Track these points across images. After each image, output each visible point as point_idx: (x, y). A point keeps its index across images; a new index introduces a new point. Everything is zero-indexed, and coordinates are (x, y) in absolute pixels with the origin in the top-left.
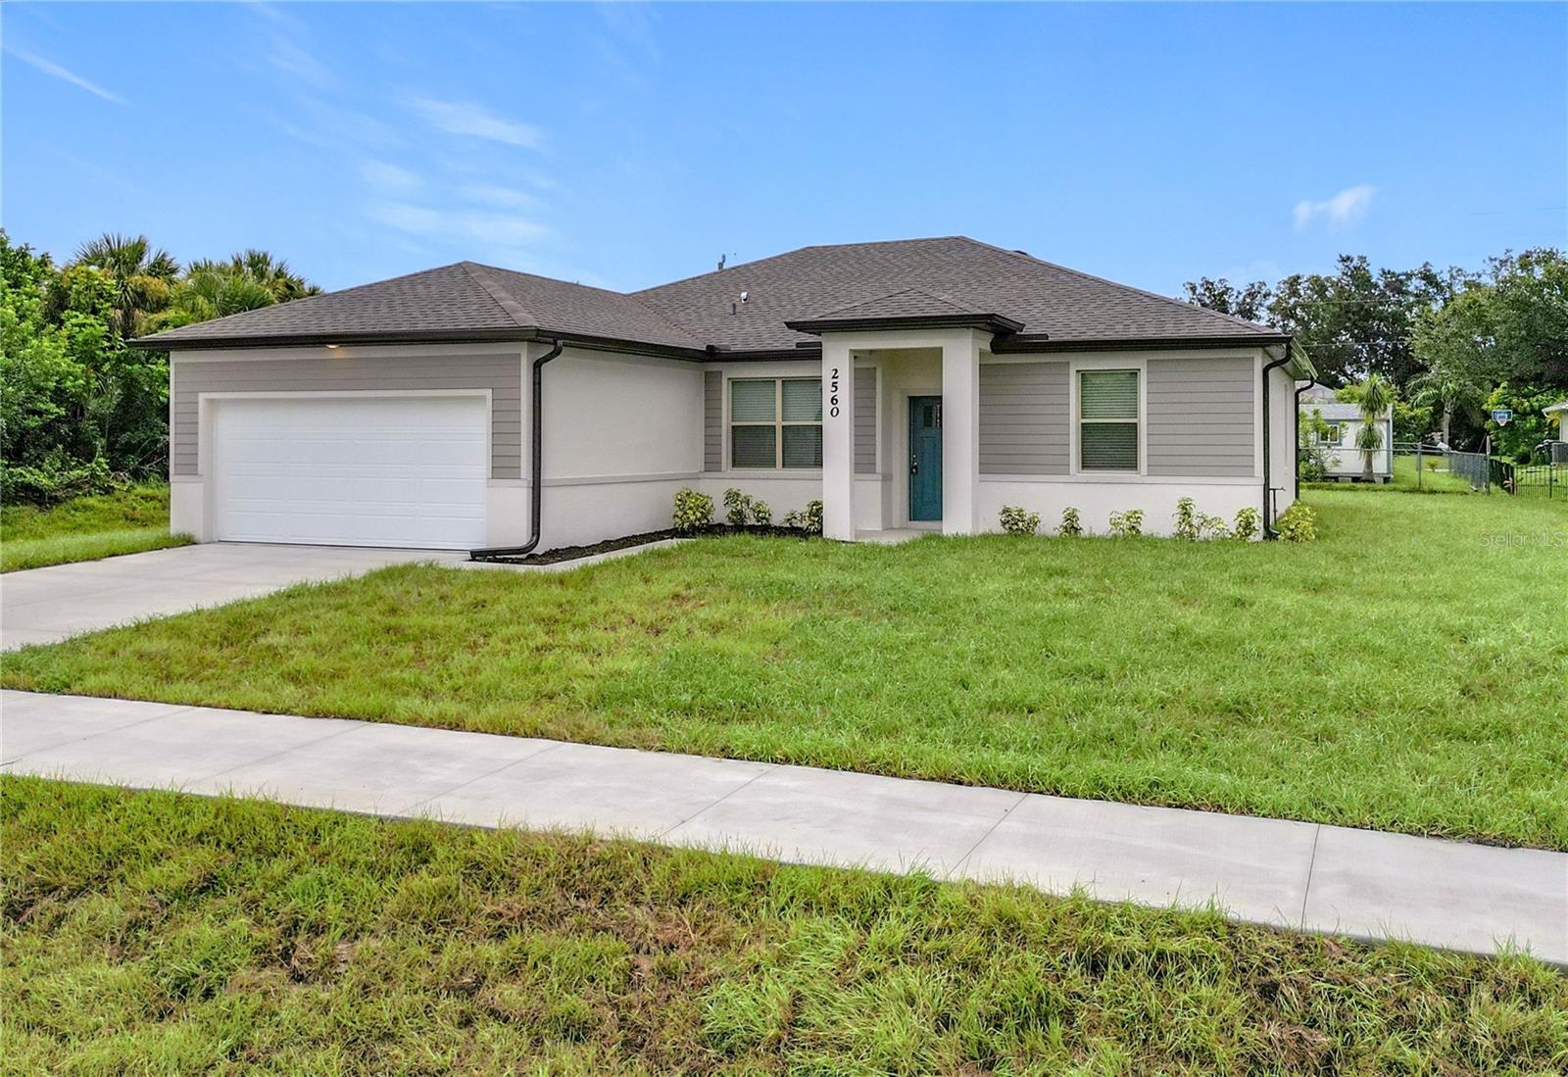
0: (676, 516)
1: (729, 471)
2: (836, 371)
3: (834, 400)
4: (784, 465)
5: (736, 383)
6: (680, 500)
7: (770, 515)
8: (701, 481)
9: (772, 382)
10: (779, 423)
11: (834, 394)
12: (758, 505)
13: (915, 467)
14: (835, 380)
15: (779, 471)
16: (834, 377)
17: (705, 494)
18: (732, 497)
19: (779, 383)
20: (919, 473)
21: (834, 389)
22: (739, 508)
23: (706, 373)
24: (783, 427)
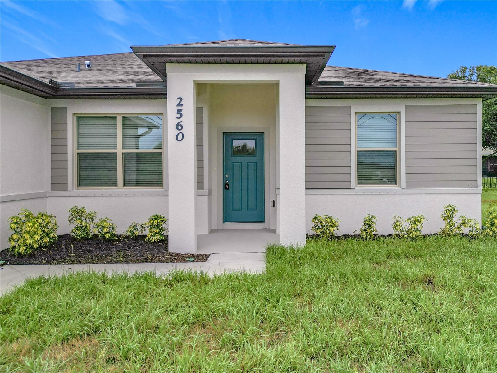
0: (11, 239)
1: (75, 190)
2: (181, 99)
3: (179, 126)
4: (124, 185)
5: (80, 118)
6: (16, 223)
7: (113, 228)
8: (47, 199)
9: (113, 118)
10: (120, 151)
11: (179, 121)
12: (103, 221)
13: (227, 184)
14: (180, 108)
15: (120, 189)
16: (178, 105)
17: (48, 214)
18: (77, 213)
19: (119, 119)
20: (230, 188)
21: (179, 116)
22: (84, 223)
23: (52, 108)
24: (123, 153)
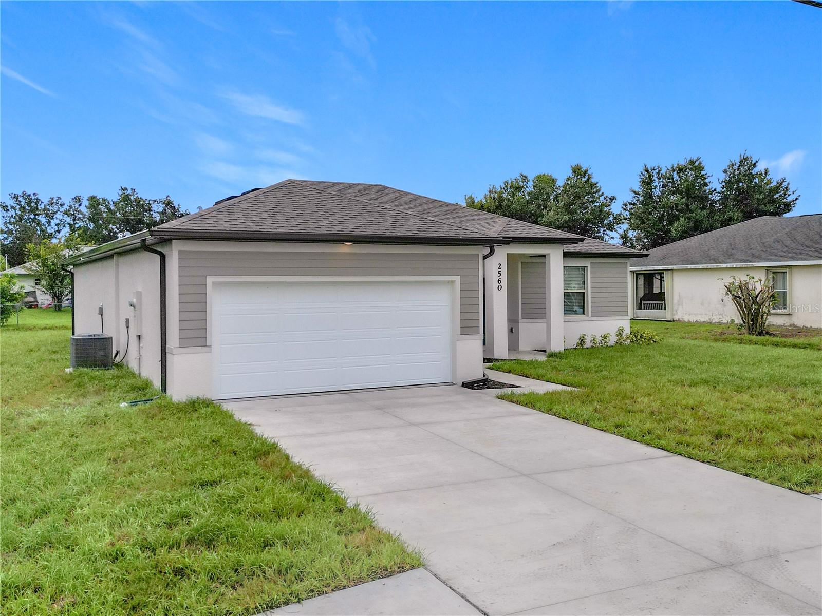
2: (500, 264)
3: (499, 281)
11: (499, 277)
14: (500, 270)
16: (499, 268)
21: (499, 275)
